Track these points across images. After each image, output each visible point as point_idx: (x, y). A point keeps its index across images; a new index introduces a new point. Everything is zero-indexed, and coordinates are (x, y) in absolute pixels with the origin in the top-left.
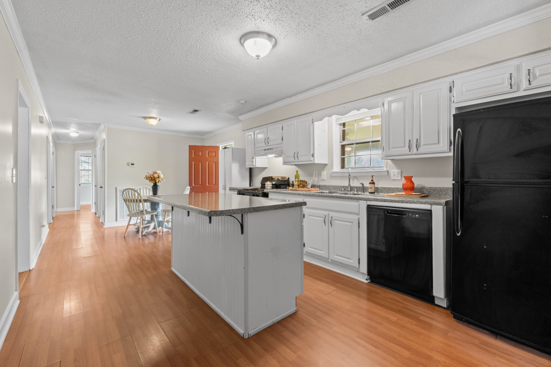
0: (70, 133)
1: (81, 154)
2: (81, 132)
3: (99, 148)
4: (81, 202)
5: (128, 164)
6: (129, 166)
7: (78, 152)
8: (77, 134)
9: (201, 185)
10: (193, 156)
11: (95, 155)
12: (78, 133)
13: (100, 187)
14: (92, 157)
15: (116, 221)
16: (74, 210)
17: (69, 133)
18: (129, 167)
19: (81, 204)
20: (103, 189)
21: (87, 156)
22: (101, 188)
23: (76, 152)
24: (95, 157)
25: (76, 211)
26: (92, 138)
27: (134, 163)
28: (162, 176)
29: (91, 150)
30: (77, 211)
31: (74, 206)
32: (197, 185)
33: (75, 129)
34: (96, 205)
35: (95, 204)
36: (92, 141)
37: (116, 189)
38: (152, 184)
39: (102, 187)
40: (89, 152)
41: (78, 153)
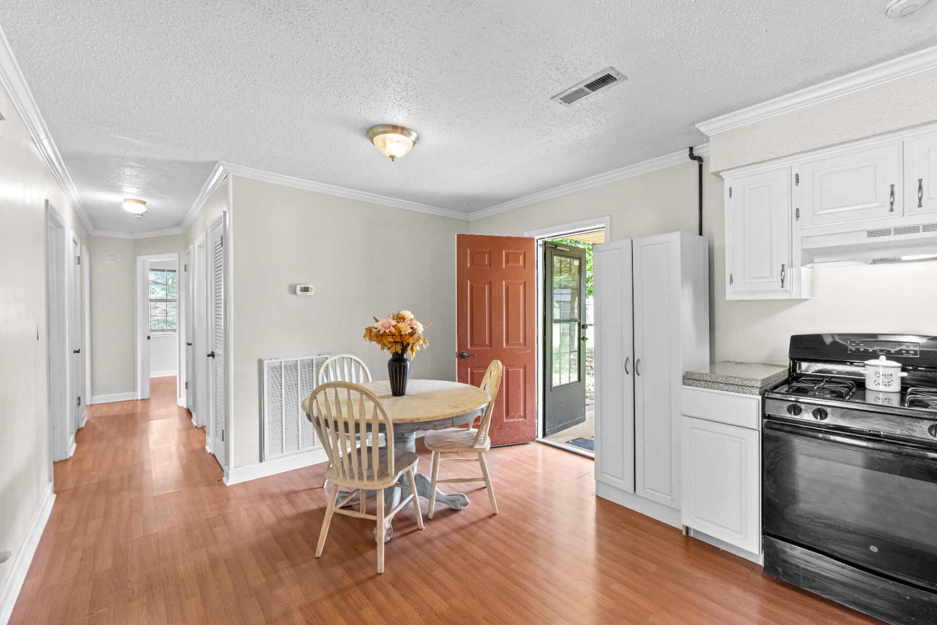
0: (122, 203)
1: (151, 263)
2: (152, 202)
3: (200, 247)
4: (151, 372)
5: (293, 290)
6: (295, 293)
7: (147, 260)
8: (143, 205)
9: (489, 348)
10: (469, 265)
11: (185, 266)
12: (144, 203)
13: (209, 356)
14: (177, 271)
15: (261, 461)
16: (135, 399)
17: (118, 206)
18: (294, 296)
19: (151, 376)
20: (219, 359)
21: (164, 271)
22: (211, 358)
23: (140, 259)
24: (185, 270)
25: (139, 402)
26: (178, 224)
27: (310, 286)
28: (420, 328)
29: (176, 254)
30: (141, 400)
31: (134, 389)
32: (477, 346)
33: (135, 191)
34: (190, 389)
35: (187, 388)
36: (178, 231)
37: (260, 362)
38: (388, 355)
39: (212, 355)
40: (170, 258)
41: (144, 261)
